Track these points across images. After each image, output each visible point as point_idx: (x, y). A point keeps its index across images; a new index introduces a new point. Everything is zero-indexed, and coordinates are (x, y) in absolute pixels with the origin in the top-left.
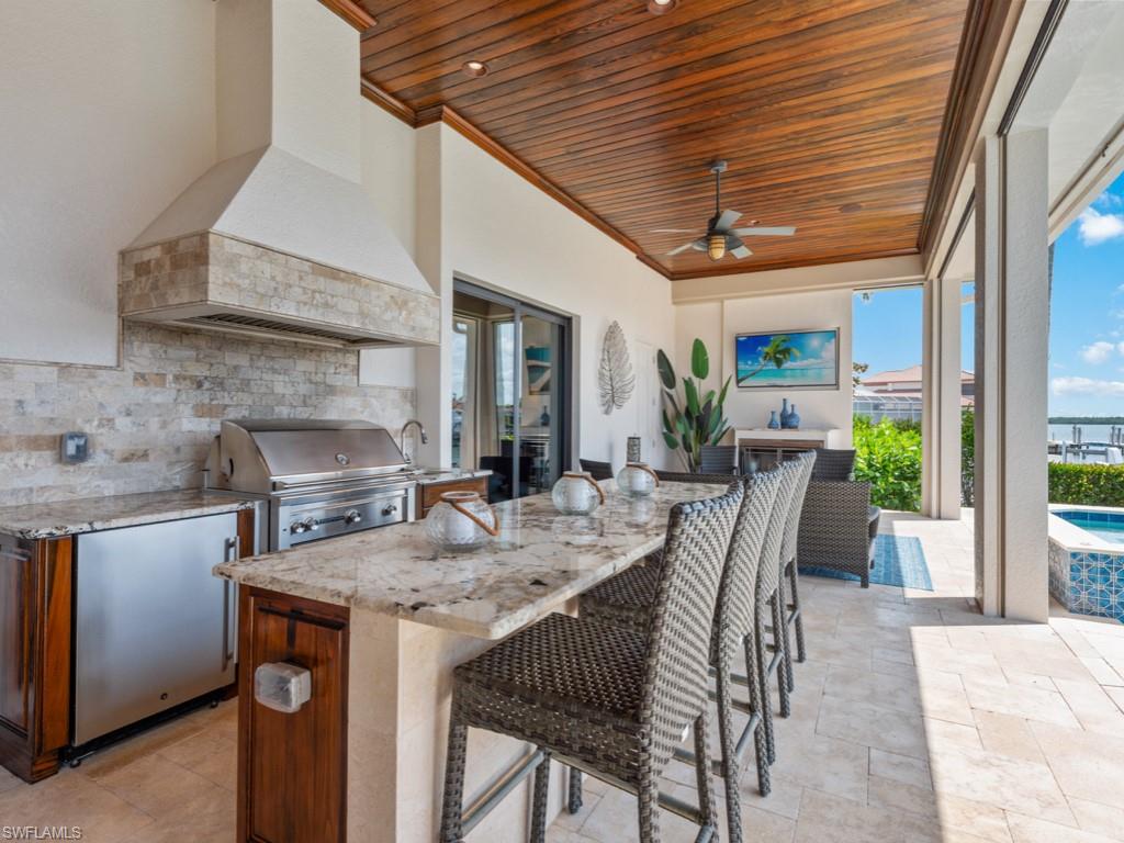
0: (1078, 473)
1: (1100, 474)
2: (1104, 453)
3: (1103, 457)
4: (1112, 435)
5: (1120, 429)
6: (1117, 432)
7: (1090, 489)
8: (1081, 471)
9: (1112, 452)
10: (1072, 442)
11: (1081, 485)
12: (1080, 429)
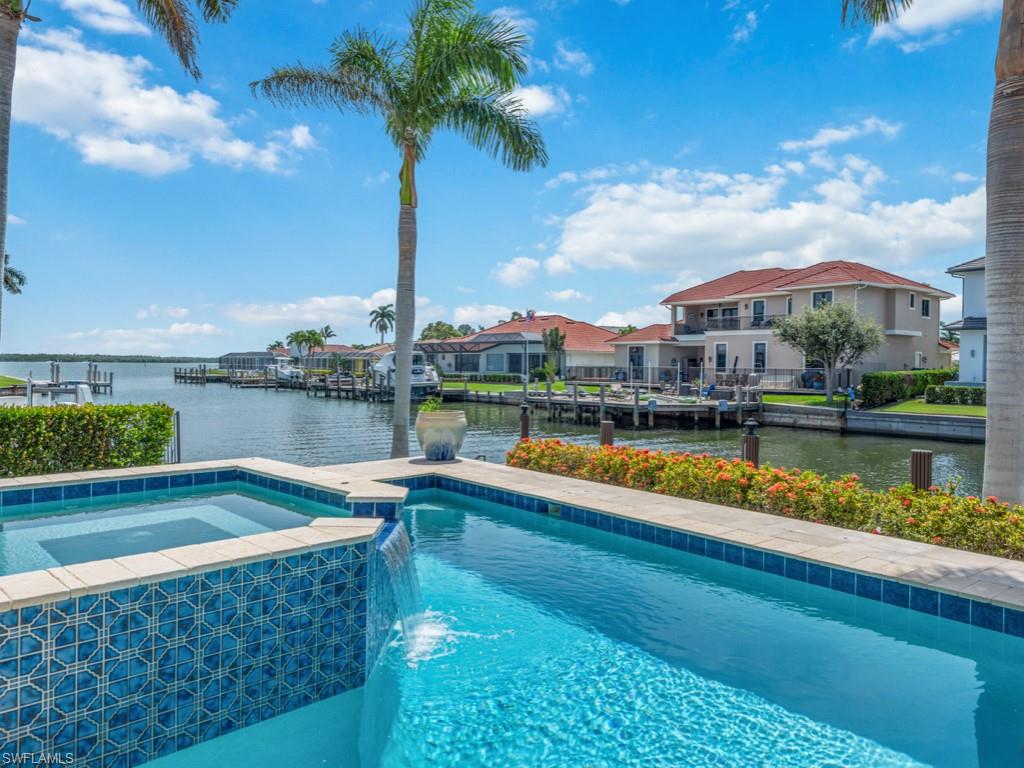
0: (35, 419)
1: (61, 418)
2: (74, 392)
3: (72, 396)
4: (89, 372)
5: (96, 367)
6: (93, 368)
7: (50, 439)
8: (38, 416)
9: (82, 389)
10: (50, 382)
11: (39, 434)
12: (58, 367)
